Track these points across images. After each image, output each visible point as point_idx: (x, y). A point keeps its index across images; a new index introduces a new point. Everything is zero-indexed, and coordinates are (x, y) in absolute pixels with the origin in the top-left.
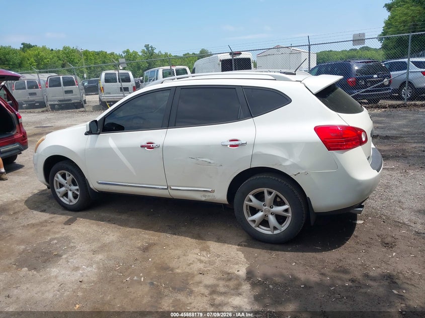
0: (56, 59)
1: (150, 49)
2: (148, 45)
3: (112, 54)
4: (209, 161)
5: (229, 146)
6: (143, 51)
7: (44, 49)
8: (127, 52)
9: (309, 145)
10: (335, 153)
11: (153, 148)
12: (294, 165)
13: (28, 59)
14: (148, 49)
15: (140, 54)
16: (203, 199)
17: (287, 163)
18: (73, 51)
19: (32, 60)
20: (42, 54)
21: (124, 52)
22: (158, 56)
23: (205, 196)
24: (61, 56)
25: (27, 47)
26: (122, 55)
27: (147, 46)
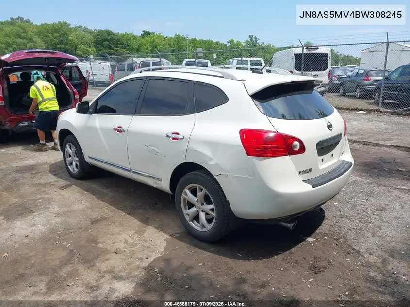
0: (168, 46)
1: (254, 39)
2: (253, 36)
3: (217, 43)
4: (157, 150)
5: (171, 138)
6: (247, 42)
7: (159, 36)
8: (232, 41)
9: (228, 146)
10: (254, 159)
11: (121, 132)
12: (217, 165)
13: (145, 45)
14: (251, 39)
15: (244, 45)
16: (155, 186)
17: (212, 163)
18: (184, 39)
19: (148, 45)
20: (157, 40)
21: (228, 42)
22: (261, 46)
23: (156, 183)
24: (172, 44)
25: (146, 33)
26: (226, 45)
27: (251, 37)
